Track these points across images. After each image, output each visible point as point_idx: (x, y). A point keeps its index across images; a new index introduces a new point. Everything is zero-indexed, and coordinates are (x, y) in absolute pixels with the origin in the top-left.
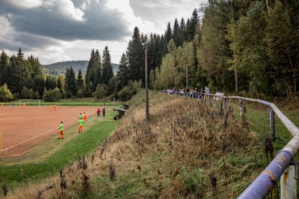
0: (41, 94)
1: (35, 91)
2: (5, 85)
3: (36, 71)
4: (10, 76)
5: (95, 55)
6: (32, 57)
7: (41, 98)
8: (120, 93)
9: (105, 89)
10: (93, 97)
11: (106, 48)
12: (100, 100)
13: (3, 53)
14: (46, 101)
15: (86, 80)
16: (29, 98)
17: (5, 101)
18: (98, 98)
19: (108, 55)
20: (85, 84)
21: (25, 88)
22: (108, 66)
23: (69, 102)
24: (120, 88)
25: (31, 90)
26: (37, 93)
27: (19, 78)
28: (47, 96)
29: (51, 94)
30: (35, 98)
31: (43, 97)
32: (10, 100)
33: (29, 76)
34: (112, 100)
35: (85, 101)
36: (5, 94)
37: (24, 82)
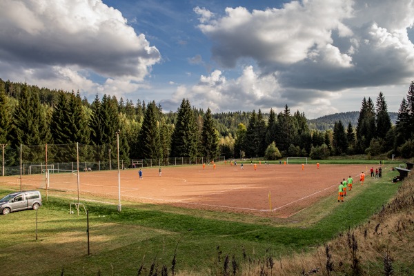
0: (308, 151)
1: (301, 148)
2: (274, 143)
3: (303, 127)
4: (277, 134)
5: (367, 105)
6: (298, 112)
7: (308, 156)
8: (401, 148)
9: (381, 143)
10: (366, 154)
11: (381, 95)
12: (375, 158)
13: (271, 111)
14: (313, 159)
15: (357, 134)
16: (295, 156)
17: (274, 160)
18: (373, 155)
19: (384, 103)
20: (356, 138)
21: (292, 145)
22: (384, 117)
23: (339, 160)
24: (400, 141)
25: (298, 147)
26: (304, 150)
27: (286, 135)
28: (314, 154)
29: (318, 151)
30: (302, 156)
31: (310, 155)
32: (278, 158)
33: (296, 133)
34: (390, 157)
35: (357, 158)
36: (273, 152)
37: (291, 138)
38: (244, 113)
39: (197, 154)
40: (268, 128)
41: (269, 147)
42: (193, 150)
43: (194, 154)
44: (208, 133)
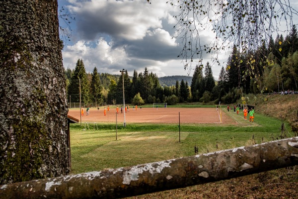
1: (157, 98)
2: (139, 93)
5: (198, 70)
8: (224, 98)
9: (209, 95)
10: (202, 102)
11: (208, 64)
12: (207, 104)
15: (192, 89)
18: (205, 102)
19: (210, 69)
21: (150, 96)
22: (210, 78)
23: (183, 105)
24: (223, 94)
25: (154, 97)
26: (158, 99)
27: (146, 88)
28: (167, 101)
29: (169, 100)
31: (164, 102)
32: (142, 104)
33: (152, 87)
34: (217, 103)
35: (195, 104)
36: (139, 100)
37: (149, 91)
38: (103, 74)
39: (89, 100)
41: (135, 96)
42: (86, 97)
43: (87, 100)
44: (95, 85)
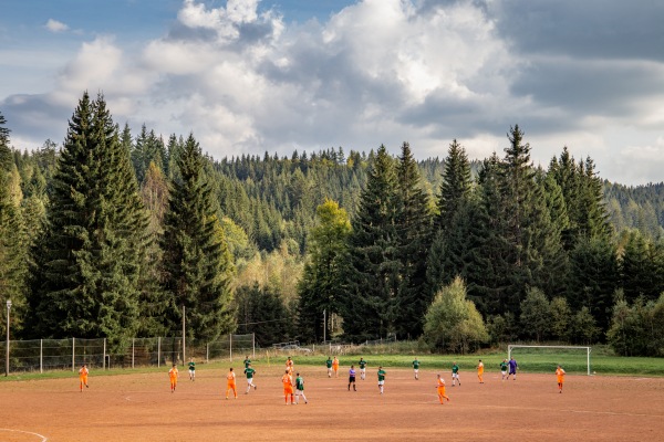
0: (603, 319)
1: (575, 305)
2: (458, 282)
3: (583, 220)
4: (477, 244)
6: (565, 158)
7: (600, 339)
13: (454, 152)
14: (623, 352)
16: (549, 337)
17: (458, 351)
21: (535, 294)
25: (561, 302)
26: (584, 315)
27: (513, 250)
28: (628, 332)
30: (577, 339)
31: (610, 334)
32: (475, 346)
33: (553, 243)
36: (455, 319)
37: (533, 266)
38: (355, 158)
39: (137, 324)
40: (439, 219)
41: (439, 298)
42: (120, 307)
43: (124, 323)
